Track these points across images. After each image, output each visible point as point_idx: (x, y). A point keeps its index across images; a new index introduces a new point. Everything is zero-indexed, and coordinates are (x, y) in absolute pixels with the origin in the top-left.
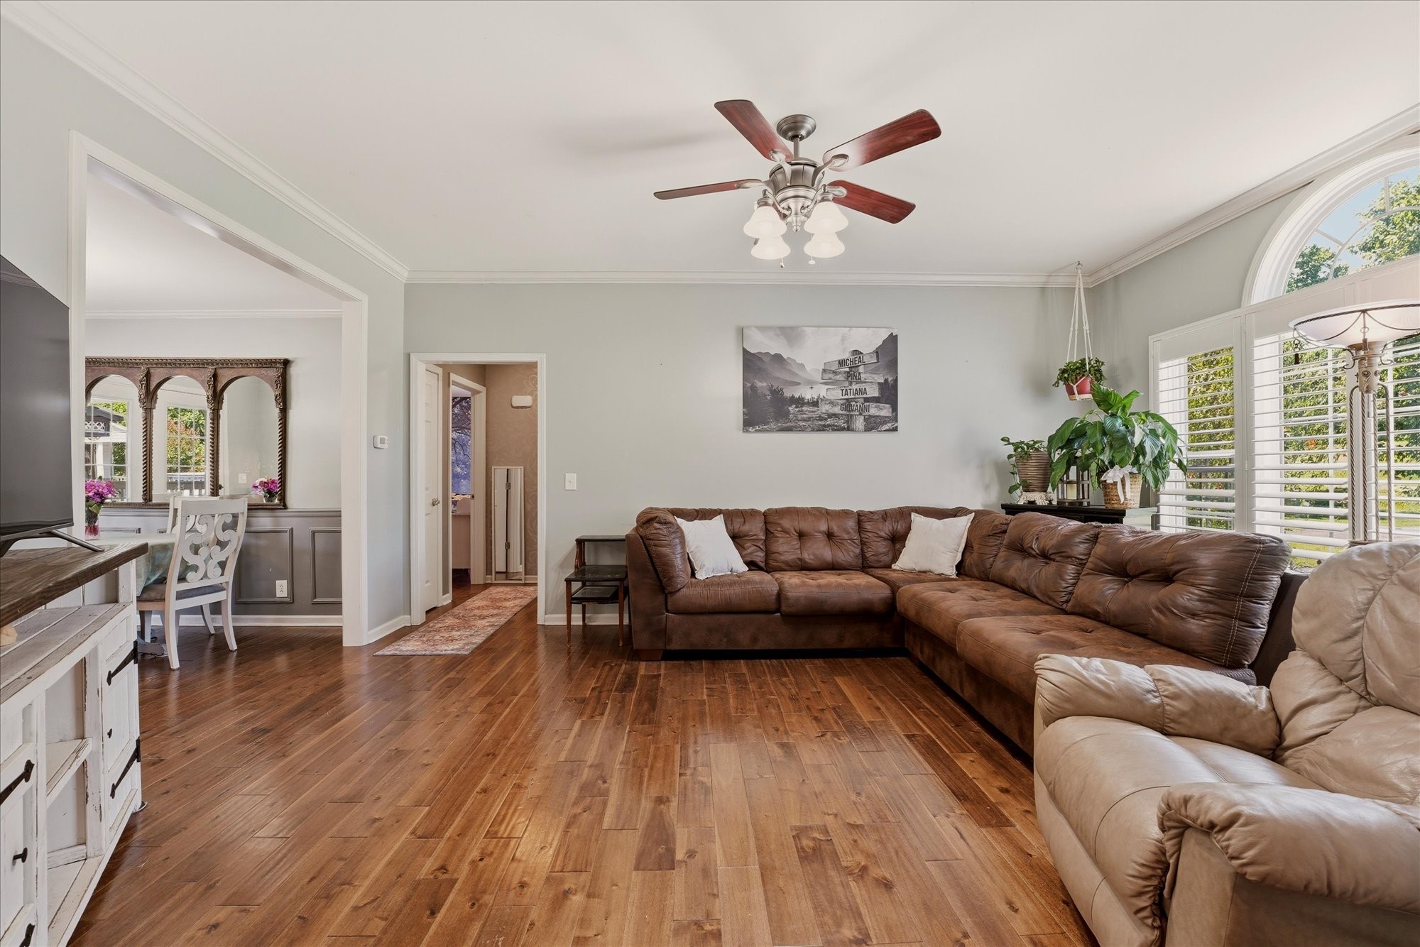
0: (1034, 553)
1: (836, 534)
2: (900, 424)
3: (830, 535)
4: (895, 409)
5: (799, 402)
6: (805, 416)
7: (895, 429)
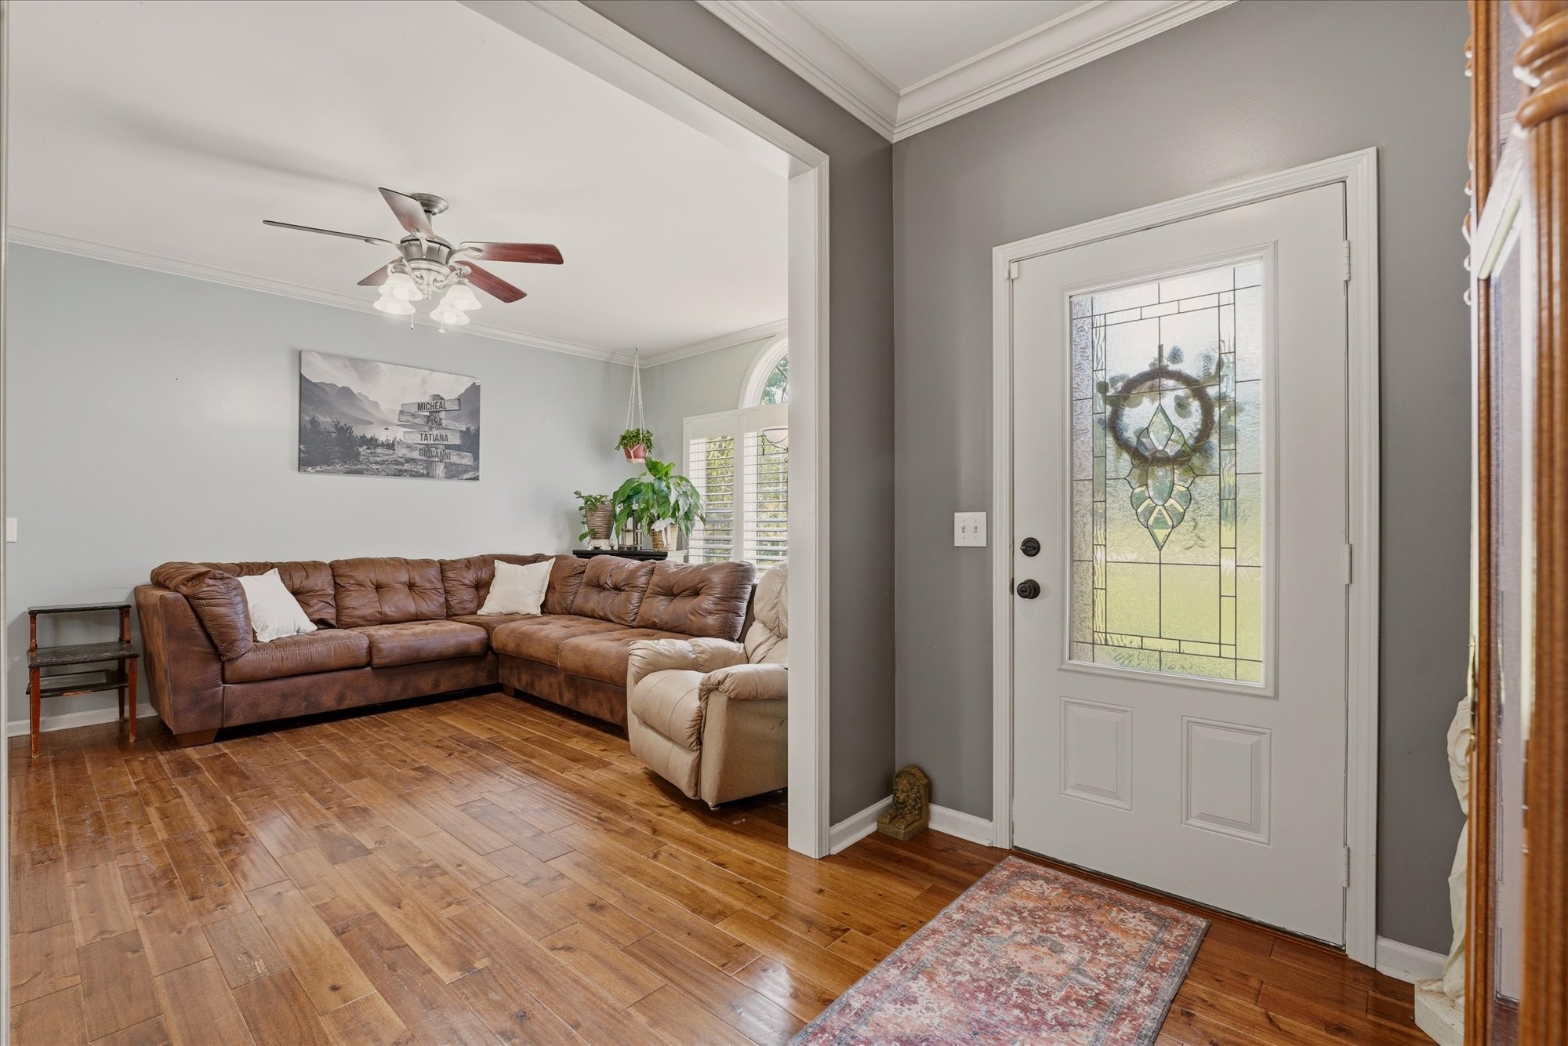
0: (608, 587)
1: (418, 585)
2: (481, 473)
3: (411, 586)
4: (476, 458)
5: (372, 443)
6: (378, 459)
7: (476, 478)
